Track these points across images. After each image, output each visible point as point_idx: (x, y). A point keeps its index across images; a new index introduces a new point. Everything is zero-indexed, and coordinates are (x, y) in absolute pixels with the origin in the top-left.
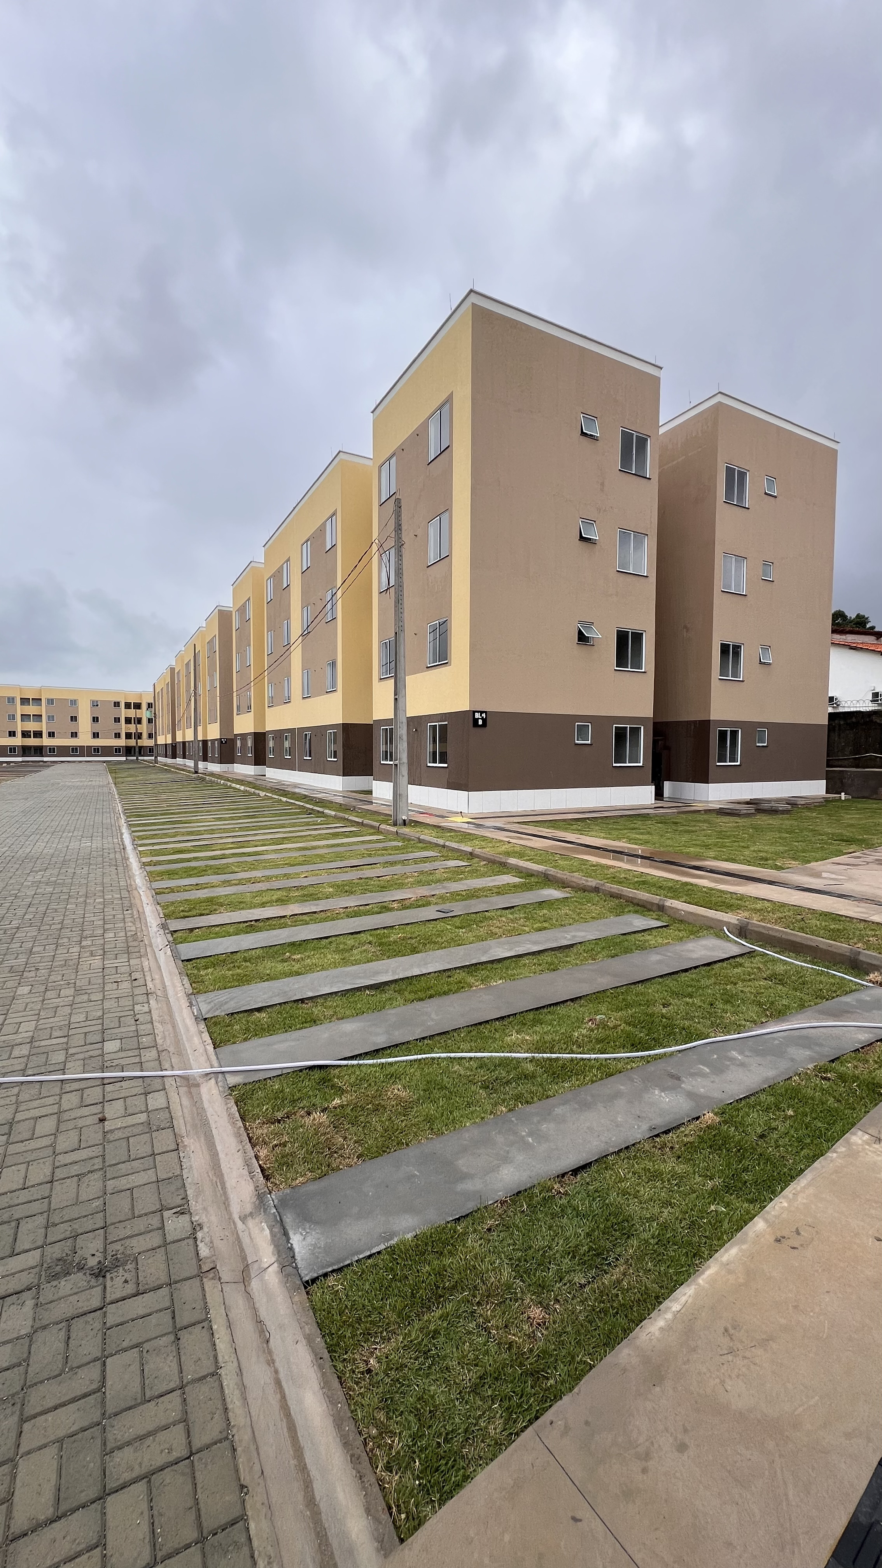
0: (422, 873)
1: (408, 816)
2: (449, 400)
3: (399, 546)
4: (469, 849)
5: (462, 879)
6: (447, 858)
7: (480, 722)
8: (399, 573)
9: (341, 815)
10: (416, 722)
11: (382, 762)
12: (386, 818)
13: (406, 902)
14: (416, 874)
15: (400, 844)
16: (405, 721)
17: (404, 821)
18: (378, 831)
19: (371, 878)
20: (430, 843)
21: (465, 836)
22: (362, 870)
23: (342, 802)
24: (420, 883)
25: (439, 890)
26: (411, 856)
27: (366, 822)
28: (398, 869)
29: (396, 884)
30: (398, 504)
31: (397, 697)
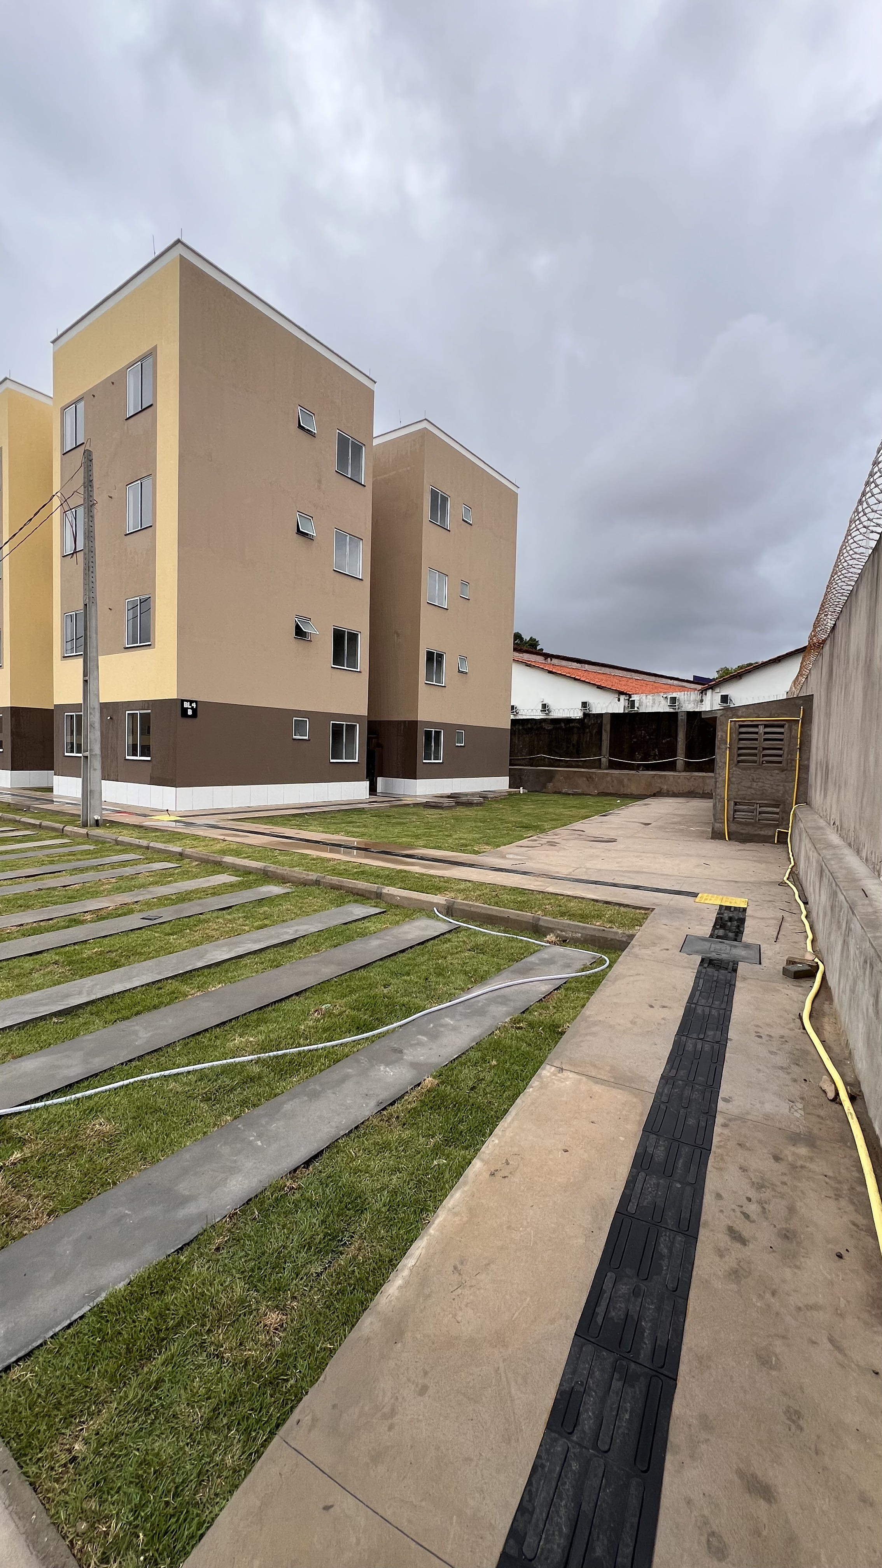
0: (121, 878)
1: (101, 815)
2: (152, 353)
3: (90, 505)
4: (179, 850)
5: (170, 882)
6: (151, 861)
7: (190, 712)
8: (89, 535)
9: (10, 816)
10: (111, 710)
11: (66, 754)
12: (72, 818)
13: (102, 912)
14: (114, 880)
15: (92, 847)
16: (97, 707)
17: (97, 821)
18: (62, 833)
19: (54, 889)
20: (131, 845)
21: (173, 836)
22: (41, 879)
23: (10, 801)
24: (118, 890)
25: (143, 896)
26: (107, 860)
27: (45, 823)
28: (90, 876)
29: (88, 893)
30: (88, 457)
31: (87, 678)
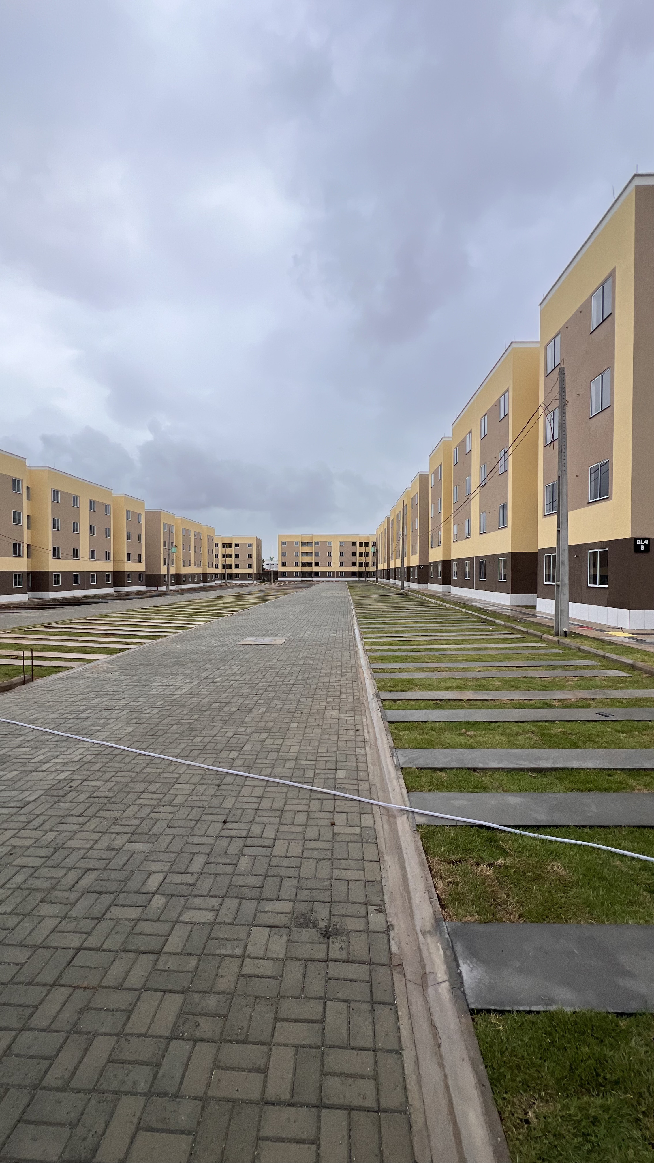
0: (582, 678)
1: (569, 628)
2: (612, 275)
3: (563, 405)
4: (631, 662)
5: (622, 688)
6: (607, 668)
7: (642, 548)
8: (563, 427)
9: (509, 624)
10: (577, 550)
11: (545, 583)
12: (548, 629)
13: (566, 702)
14: (576, 679)
15: (561, 652)
16: (567, 548)
17: (565, 632)
18: (541, 639)
19: (534, 678)
20: (590, 653)
21: (627, 650)
22: (526, 670)
23: (510, 614)
24: (580, 687)
25: (599, 695)
26: (572, 663)
27: (530, 631)
28: (558, 673)
29: (557, 685)
30: (562, 372)
31: (559, 529)
